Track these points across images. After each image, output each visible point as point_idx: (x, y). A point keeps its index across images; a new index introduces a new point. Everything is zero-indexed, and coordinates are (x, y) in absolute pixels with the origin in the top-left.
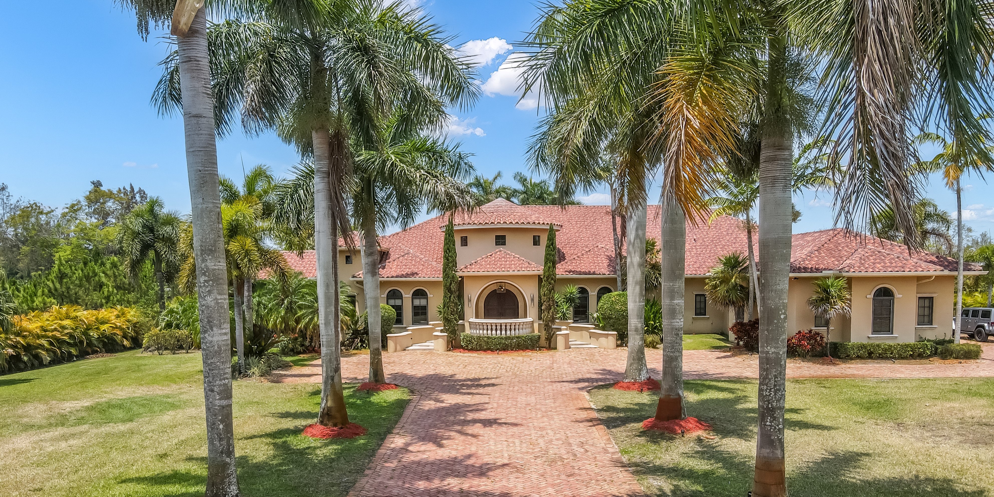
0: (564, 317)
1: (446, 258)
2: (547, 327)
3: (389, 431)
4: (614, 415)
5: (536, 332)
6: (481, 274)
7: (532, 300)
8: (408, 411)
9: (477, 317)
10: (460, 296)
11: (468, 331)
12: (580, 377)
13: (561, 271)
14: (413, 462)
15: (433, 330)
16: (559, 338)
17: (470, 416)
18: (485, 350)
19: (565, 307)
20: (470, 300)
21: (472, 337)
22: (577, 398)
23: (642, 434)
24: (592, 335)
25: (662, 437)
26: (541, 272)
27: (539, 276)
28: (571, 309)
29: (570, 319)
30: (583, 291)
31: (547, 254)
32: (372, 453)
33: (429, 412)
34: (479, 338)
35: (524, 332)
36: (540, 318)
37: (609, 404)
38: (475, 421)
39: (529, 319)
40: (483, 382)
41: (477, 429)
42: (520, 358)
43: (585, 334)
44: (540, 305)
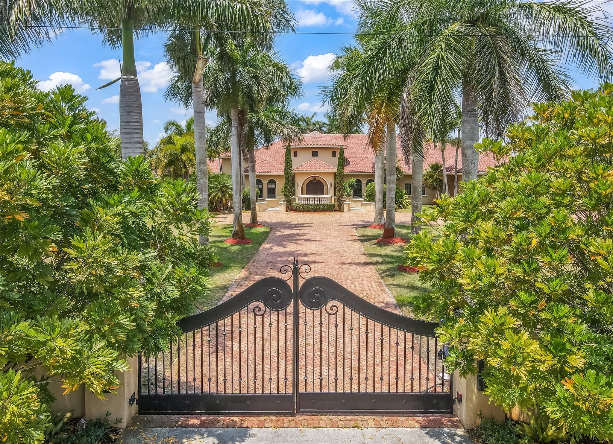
0: (348, 195)
1: (286, 163)
2: (339, 200)
3: (263, 242)
4: (365, 238)
5: (333, 202)
6: (304, 171)
7: (331, 186)
8: (270, 235)
9: (302, 194)
10: (294, 184)
11: (297, 201)
12: (353, 223)
13: (347, 170)
14: (275, 252)
15: (279, 201)
16: (345, 205)
17: (299, 238)
18: (306, 212)
19: (349, 190)
20: (298, 186)
21: (299, 205)
22: (350, 231)
23: (376, 244)
24: (362, 204)
25: (384, 245)
26: (336, 171)
27: (335, 173)
28: (352, 191)
29: (351, 196)
30: (359, 181)
31: (339, 162)
32: (257, 250)
33: (280, 236)
34: (303, 205)
35: (327, 202)
36: (335, 195)
37: (365, 234)
38: (301, 240)
39: (329, 196)
40: (305, 225)
41: (302, 242)
42: (324, 215)
43: (359, 204)
44: (335, 188)
